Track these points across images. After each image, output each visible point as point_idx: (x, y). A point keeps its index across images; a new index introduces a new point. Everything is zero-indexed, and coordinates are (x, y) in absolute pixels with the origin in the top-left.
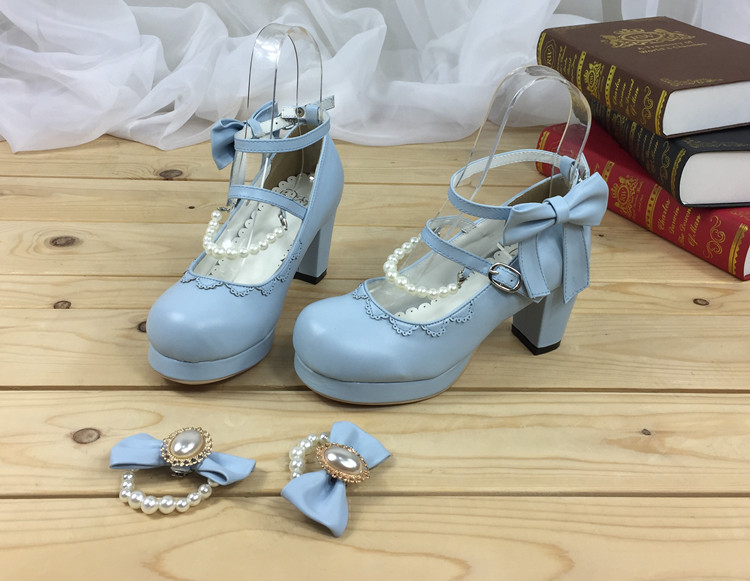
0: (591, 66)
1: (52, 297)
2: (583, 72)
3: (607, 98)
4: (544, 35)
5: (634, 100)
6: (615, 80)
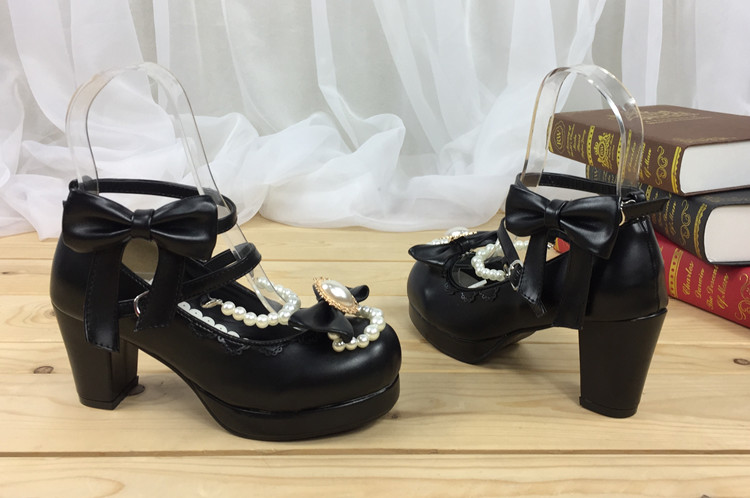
0: (600, 138)
2: (593, 145)
4: (553, 120)
5: (647, 162)
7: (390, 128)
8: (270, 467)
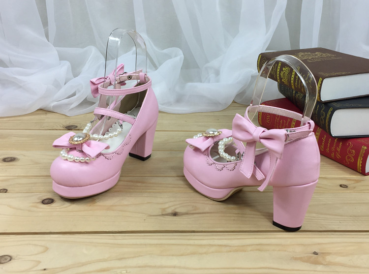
0: (284, 69)
2: (280, 72)
3: (292, 84)
4: (261, 56)
7: (176, 56)
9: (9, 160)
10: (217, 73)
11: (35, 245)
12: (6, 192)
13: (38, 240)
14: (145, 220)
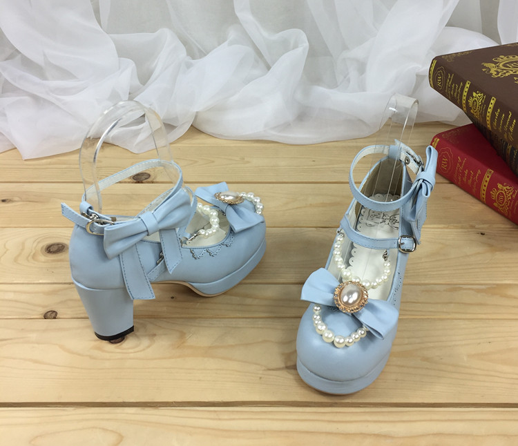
0: (474, 94)
1: (44, 307)
2: (468, 98)
3: (488, 122)
4: (435, 62)
5: (511, 129)
6: (495, 109)
7: (296, 47)
8: (220, 419)
9: (55, 248)
10: (362, 68)
11: (105, 430)
12: (55, 318)
13: (108, 420)
14: (261, 378)
